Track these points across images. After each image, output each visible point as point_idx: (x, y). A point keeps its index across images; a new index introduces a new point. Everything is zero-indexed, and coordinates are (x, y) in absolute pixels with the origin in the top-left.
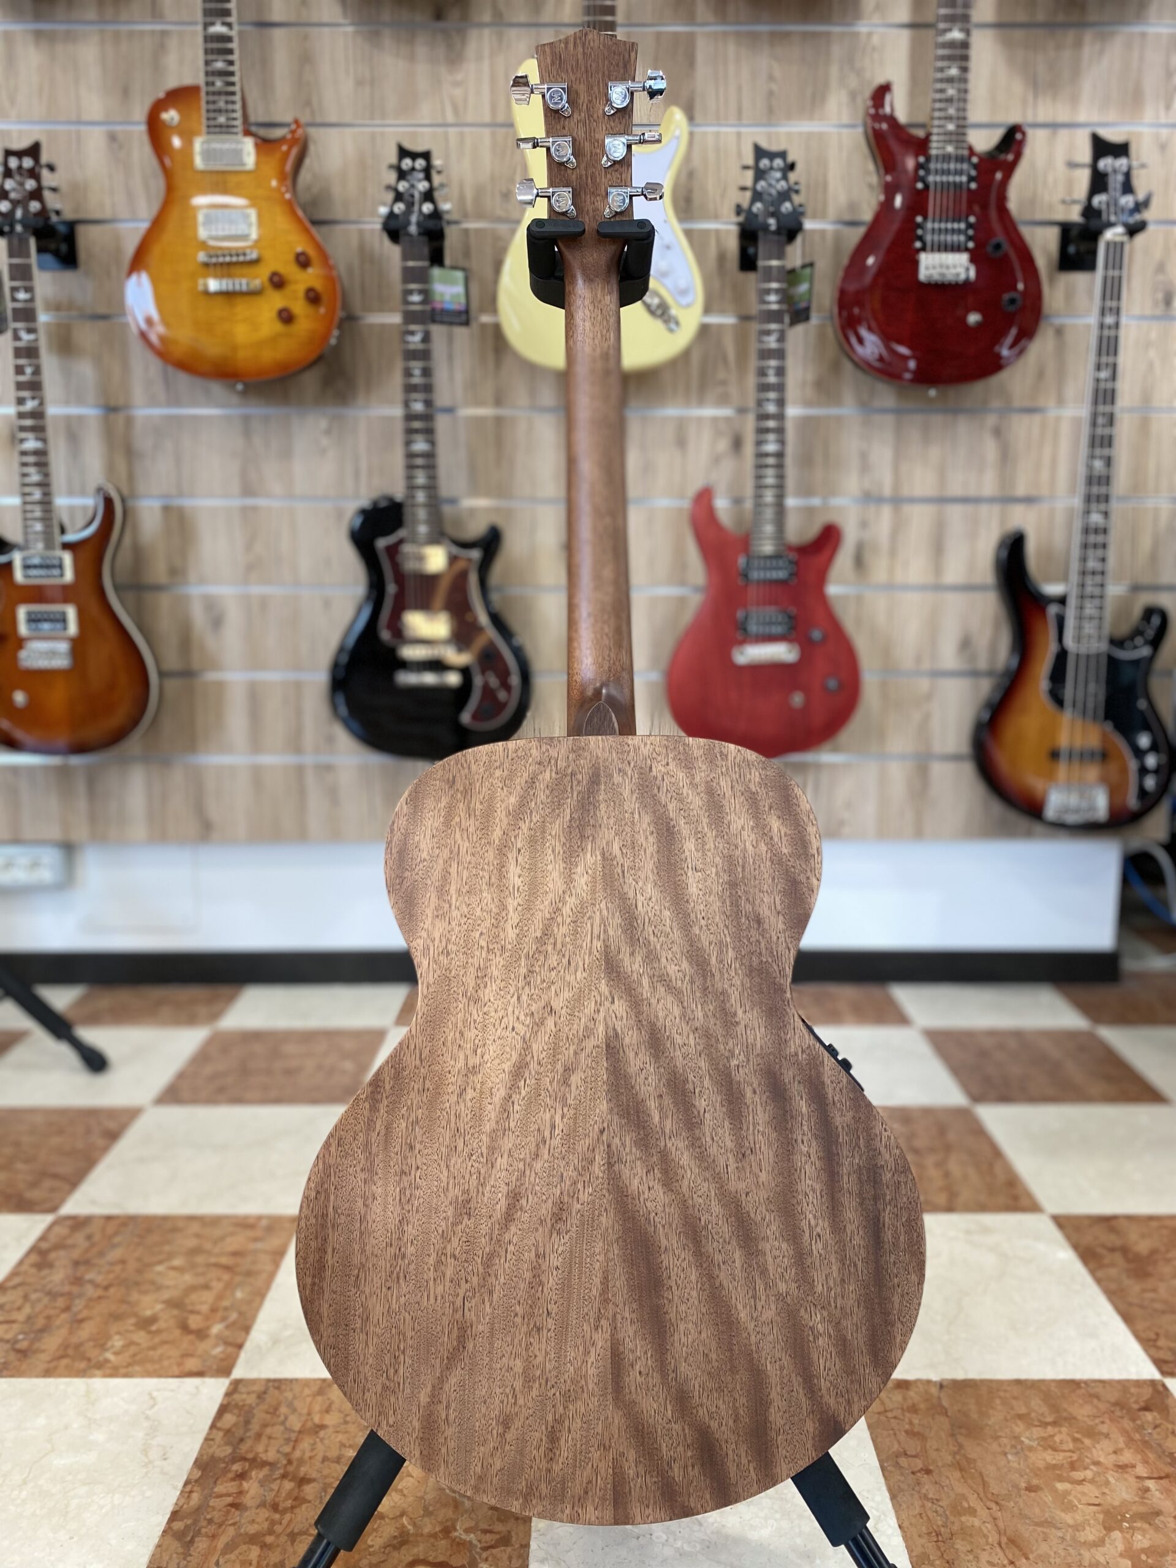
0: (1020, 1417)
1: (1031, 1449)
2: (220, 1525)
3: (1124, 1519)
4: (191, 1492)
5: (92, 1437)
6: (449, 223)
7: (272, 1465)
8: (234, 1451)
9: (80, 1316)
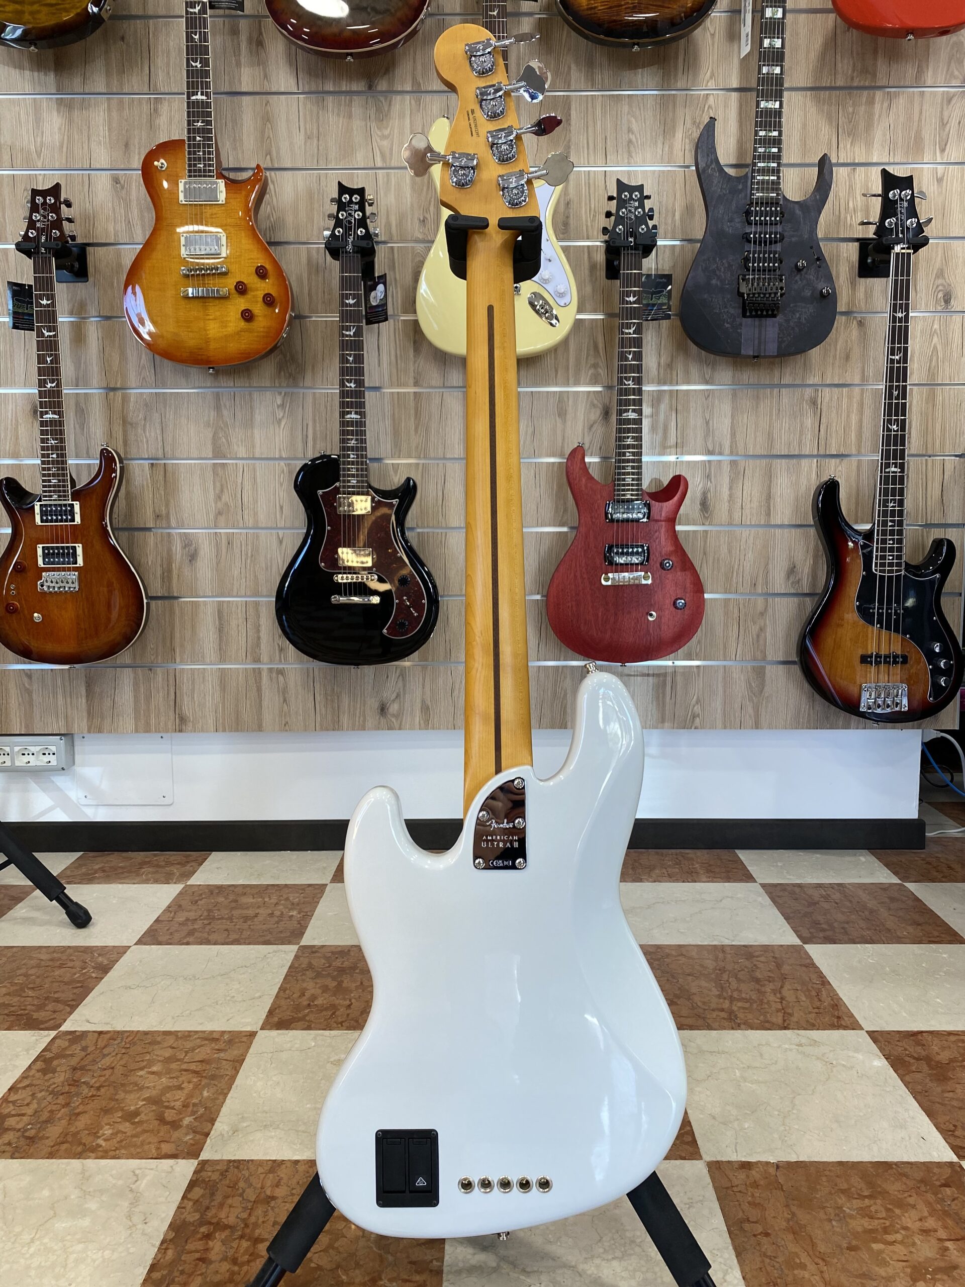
0: (843, 1191)
1: (851, 1217)
2: (190, 1275)
3: (928, 1272)
4: (166, 1249)
5: (86, 1206)
6: (377, 243)
7: (230, 1227)
8: (202, 1217)
9: (77, 1111)
